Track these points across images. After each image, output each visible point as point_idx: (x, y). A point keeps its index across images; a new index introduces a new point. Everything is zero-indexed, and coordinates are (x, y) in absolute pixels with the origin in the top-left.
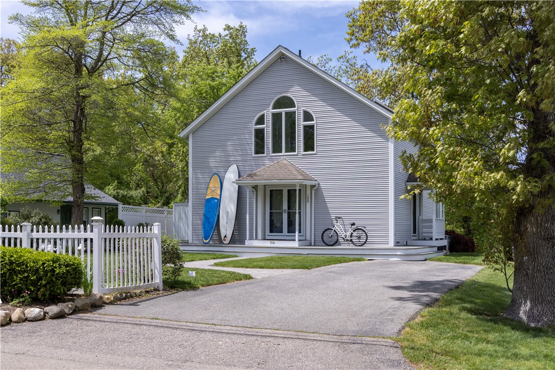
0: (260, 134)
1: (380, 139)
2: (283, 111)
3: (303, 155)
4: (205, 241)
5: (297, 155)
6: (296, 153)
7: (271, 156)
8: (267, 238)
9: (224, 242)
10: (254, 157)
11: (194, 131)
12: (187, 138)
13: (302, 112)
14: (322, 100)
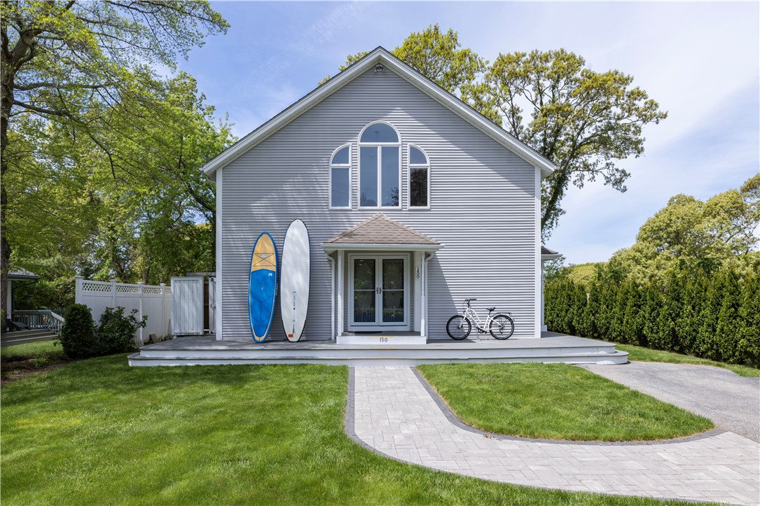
0: (340, 178)
1: (524, 194)
2: (379, 145)
3: (409, 210)
4: (257, 338)
5: (401, 210)
6: (400, 207)
7: (359, 210)
8: (350, 329)
9: (290, 339)
10: (330, 210)
11: (226, 166)
12: (213, 175)
13: (408, 148)
14: (441, 134)
